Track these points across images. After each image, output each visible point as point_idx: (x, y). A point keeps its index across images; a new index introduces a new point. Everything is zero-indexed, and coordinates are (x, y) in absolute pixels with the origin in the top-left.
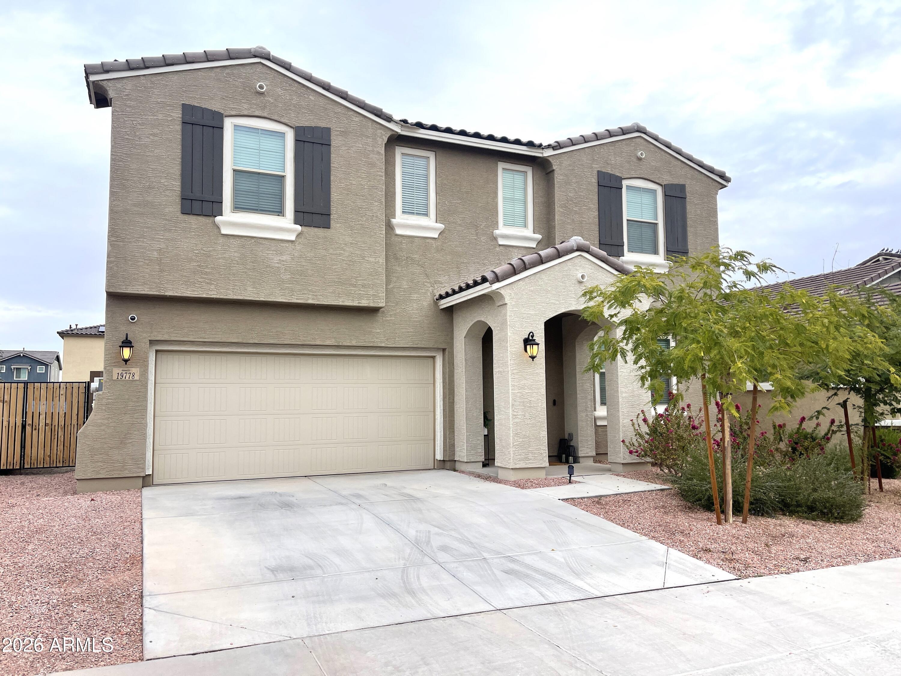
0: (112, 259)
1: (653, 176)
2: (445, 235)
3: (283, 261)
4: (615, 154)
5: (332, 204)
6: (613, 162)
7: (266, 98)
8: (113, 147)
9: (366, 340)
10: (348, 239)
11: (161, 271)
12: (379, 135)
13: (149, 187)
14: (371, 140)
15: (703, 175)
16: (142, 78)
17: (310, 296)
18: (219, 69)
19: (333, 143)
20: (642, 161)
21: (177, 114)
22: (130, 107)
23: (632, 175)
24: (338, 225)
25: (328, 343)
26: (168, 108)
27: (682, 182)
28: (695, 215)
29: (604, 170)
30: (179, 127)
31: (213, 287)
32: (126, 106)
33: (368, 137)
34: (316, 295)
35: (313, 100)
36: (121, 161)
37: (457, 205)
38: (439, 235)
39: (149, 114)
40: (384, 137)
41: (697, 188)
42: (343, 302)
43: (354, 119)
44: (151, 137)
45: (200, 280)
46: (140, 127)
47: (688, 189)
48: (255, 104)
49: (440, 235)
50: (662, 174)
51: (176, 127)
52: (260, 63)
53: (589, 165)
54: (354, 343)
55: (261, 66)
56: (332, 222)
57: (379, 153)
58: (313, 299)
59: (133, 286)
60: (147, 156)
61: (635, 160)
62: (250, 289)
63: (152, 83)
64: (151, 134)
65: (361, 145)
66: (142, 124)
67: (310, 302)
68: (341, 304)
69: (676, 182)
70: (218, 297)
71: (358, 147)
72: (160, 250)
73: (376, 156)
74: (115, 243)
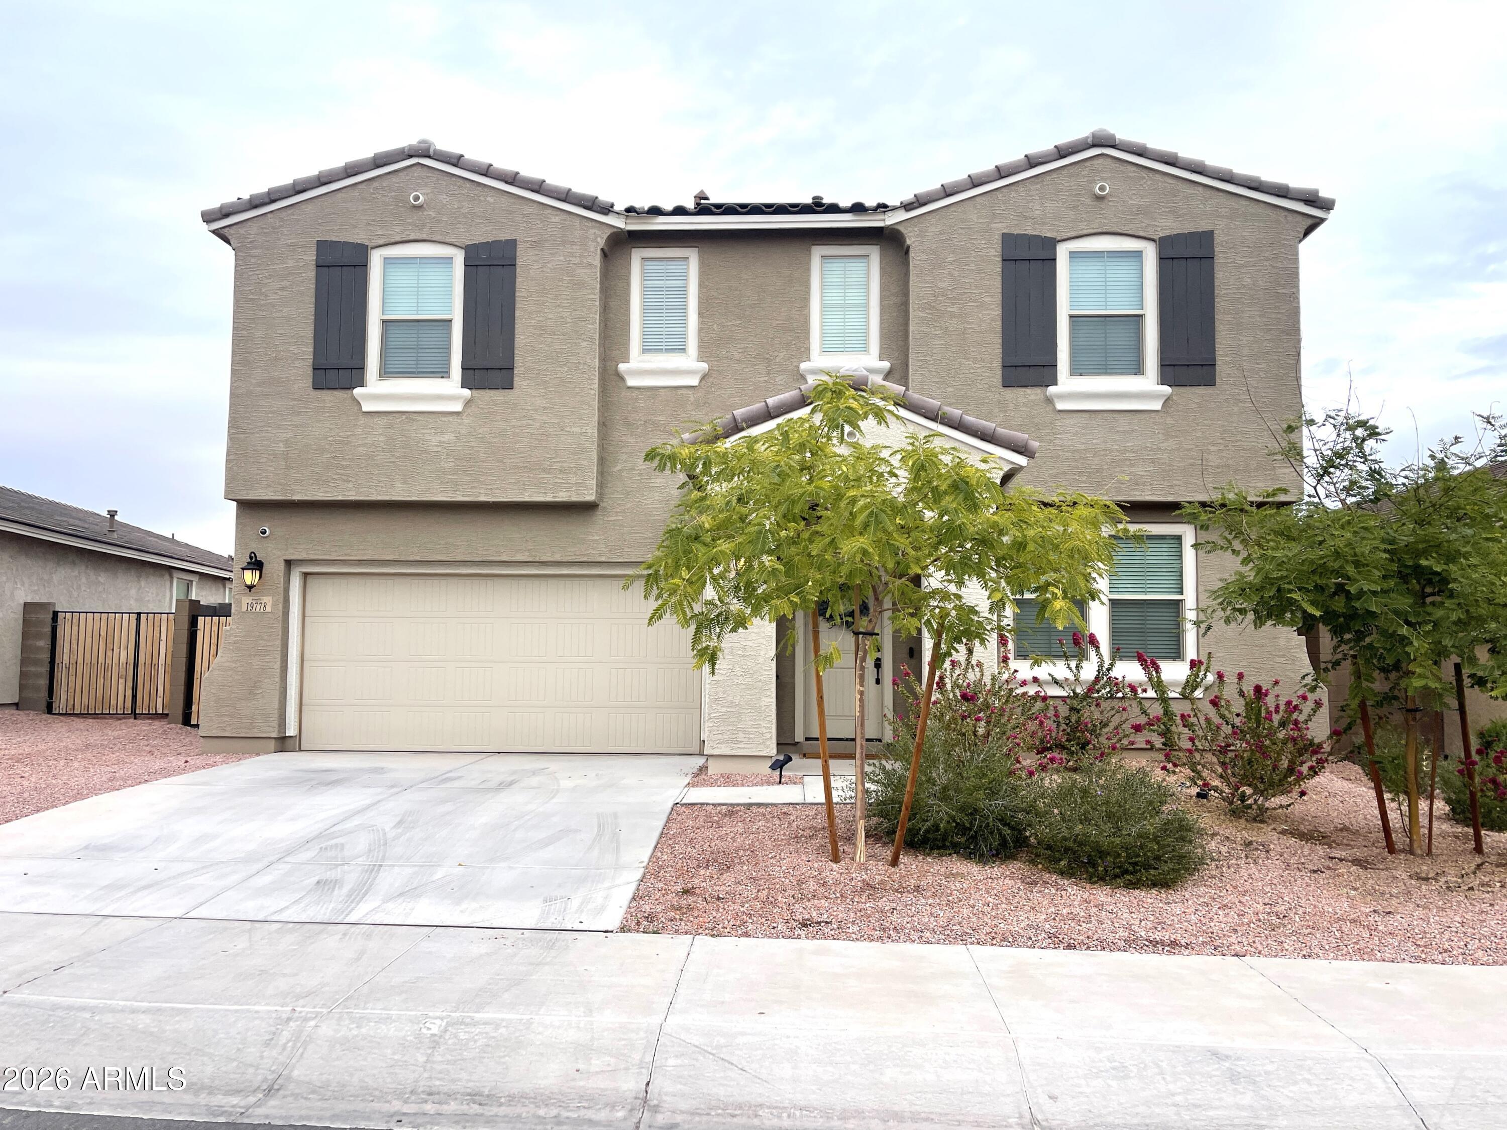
0: (232, 457)
1: (1131, 226)
2: (711, 380)
3: (444, 442)
4: (1041, 198)
5: (516, 352)
6: (1037, 212)
7: (425, 213)
8: (235, 312)
9: (577, 553)
10: (539, 402)
11: (288, 468)
12: (592, 237)
13: (276, 359)
14: (578, 247)
15: (1262, 205)
16: (269, 215)
17: (482, 491)
18: (365, 184)
19: (520, 262)
20: (1106, 201)
21: (311, 257)
22: (255, 257)
23: (1082, 230)
24: (525, 383)
25: (519, 558)
26: (300, 250)
27: (1203, 226)
28: (1237, 289)
29: (1016, 231)
30: (311, 274)
31: (350, 485)
32: (251, 256)
33: (573, 243)
34: (491, 489)
35: (491, 203)
36: (244, 329)
37: (733, 329)
38: (701, 381)
39: (278, 262)
40: (599, 239)
41: (1245, 234)
42: (530, 497)
43: (553, 220)
44: (280, 293)
45: (335, 477)
46: (267, 281)
47: (1218, 239)
48: (410, 224)
49: (704, 382)
50: (1155, 220)
51: (309, 273)
52: (419, 164)
53: (985, 226)
54: (557, 557)
55: (419, 169)
56: (516, 379)
57: (590, 265)
58: (487, 495)
59: (255, 490)
60: (274, 318)
61: (1088, 201)
62: (398, 485)
63: (282, 220)
64: (280, 289)
65: (562, 258)
66: (270, 277)
67: (483, 498)
68: (527, 499)
69: (1188, 227)
70: (357, 498)
71: (559, 261)
72: (287, 442)
73: (586, 271)
74: (236, 436)
